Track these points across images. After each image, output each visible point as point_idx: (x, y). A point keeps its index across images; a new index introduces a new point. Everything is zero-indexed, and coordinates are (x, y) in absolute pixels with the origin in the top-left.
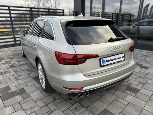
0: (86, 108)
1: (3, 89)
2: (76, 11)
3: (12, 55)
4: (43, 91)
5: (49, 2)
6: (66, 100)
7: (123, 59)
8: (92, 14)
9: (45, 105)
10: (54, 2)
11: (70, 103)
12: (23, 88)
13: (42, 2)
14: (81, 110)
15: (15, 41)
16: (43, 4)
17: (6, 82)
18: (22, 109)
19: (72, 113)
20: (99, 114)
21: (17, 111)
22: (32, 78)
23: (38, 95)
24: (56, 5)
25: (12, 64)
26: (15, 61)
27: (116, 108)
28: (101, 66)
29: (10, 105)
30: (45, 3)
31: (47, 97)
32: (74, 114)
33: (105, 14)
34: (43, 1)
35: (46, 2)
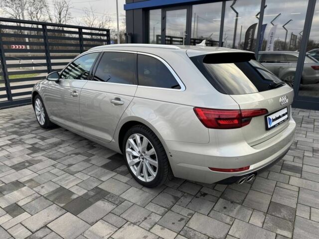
0: (242, 203)
1: (54, 194)
2: (132, 33)
3: (12, 126)
4: (142, 186)
5: (44, 10)
6: (198, 197)
7: (286, 116)
8: (166, 40)
9: (166, 210)
10: (57, 11)
11: (210, 201)
12: (97, 187)
13: (27, 9)
14: (235, 208)
15: (9, 95)
16: (30, 15)
17: (51, 181)
18: (128, 223)
19: (223, 215)
20: (268, 210)
21: (120, 228)
22: (100, 168)
23: (140, 196)
24: (60, 17)
25: (31, 145)
26: (32, 138)
27: (286, 198)
28: (267, 129)
29: (98, 219)
30: (34, 12)
31: (160, 196)
32: (228, 215)
33: (192, 41)
34: (29, 8)
35: (36, 9)
